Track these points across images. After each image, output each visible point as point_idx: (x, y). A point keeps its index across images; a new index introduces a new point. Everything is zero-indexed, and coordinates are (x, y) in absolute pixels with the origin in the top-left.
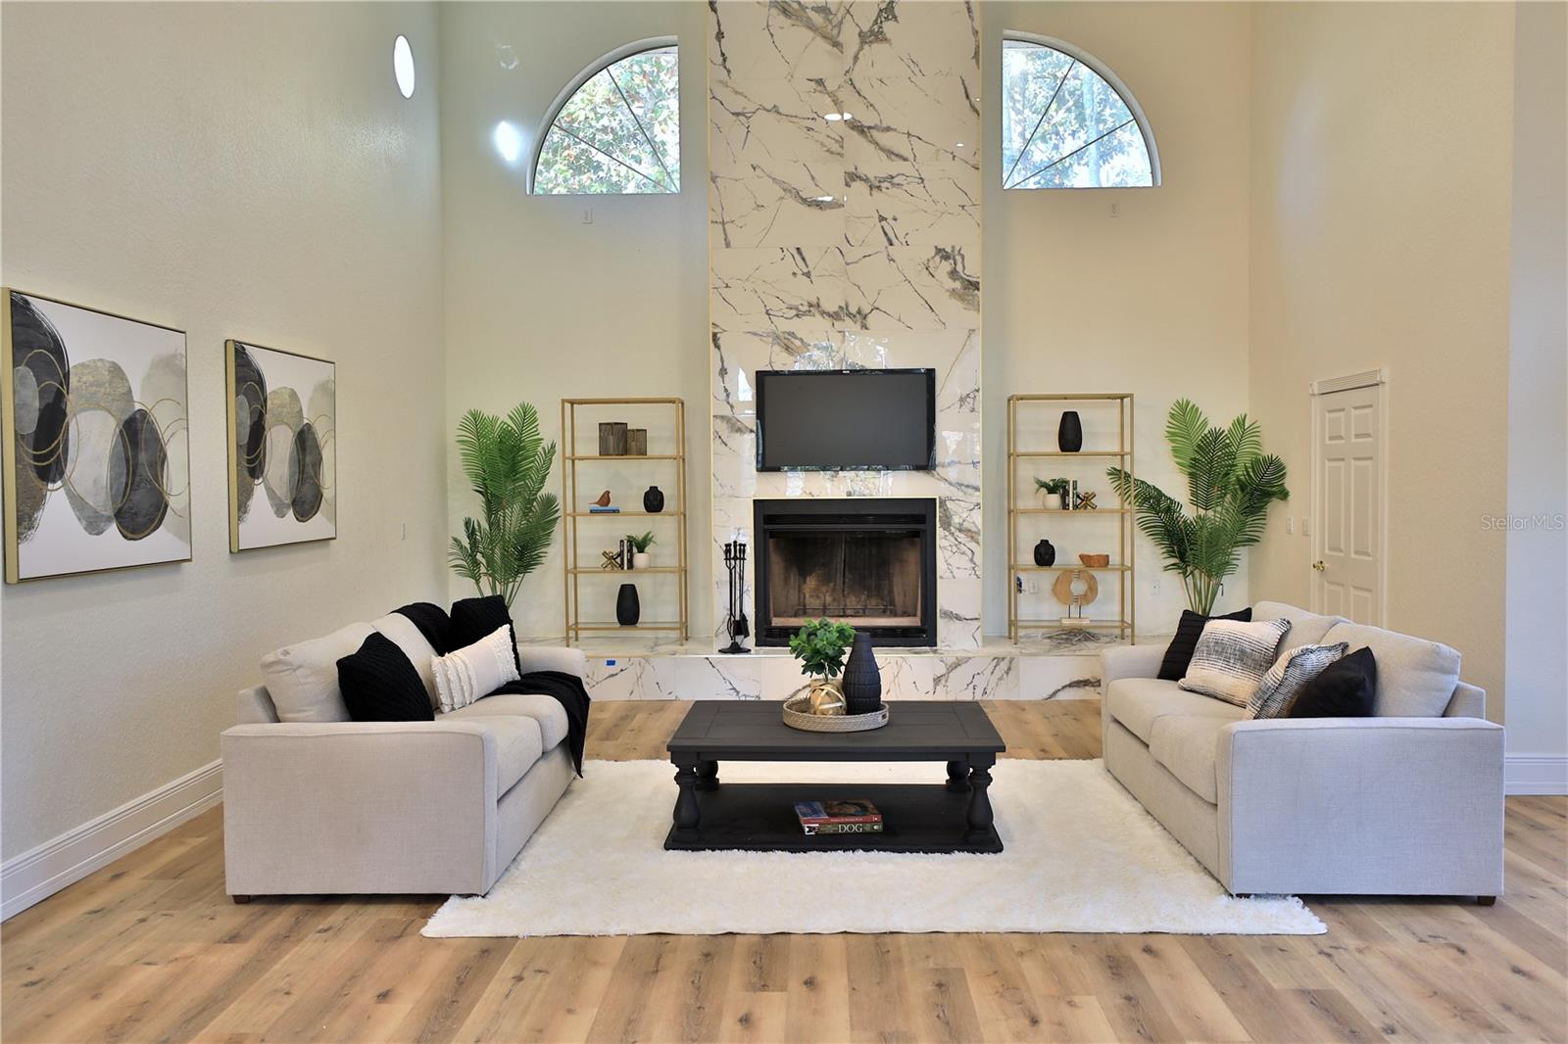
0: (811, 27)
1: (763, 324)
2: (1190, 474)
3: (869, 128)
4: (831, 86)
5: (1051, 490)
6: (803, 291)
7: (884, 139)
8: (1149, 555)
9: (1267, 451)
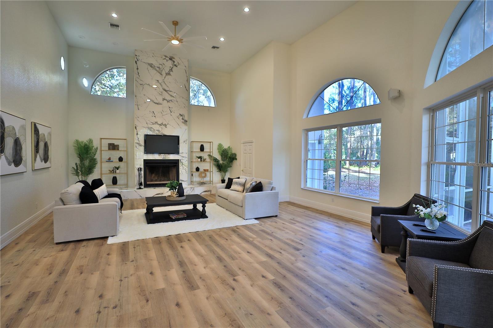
0: (156, 70)
1: (146, 125)
2: (221, 156)
3: (167, 91)
4: (160, 82)
5: (199, 158)
6: (154, 120)
7: (170, 93)
8: (215, 169)
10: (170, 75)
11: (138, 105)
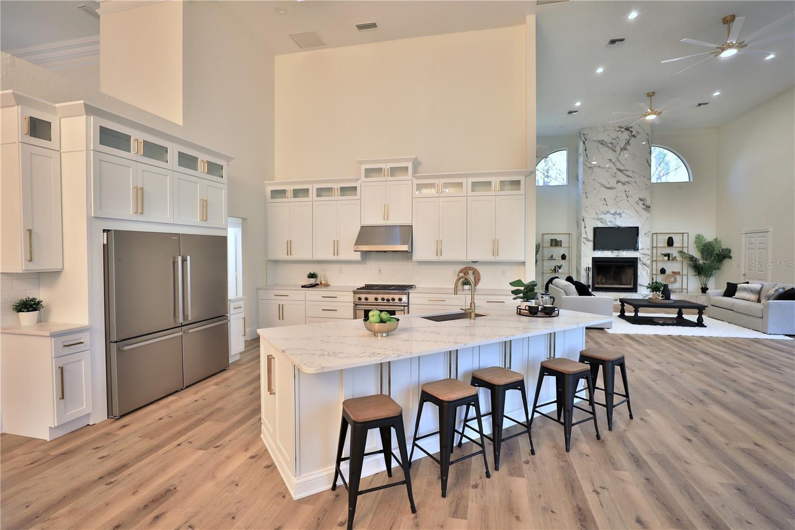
0: (608, 147)
1: (595, 216)
2: (701, 252)
3: (623, 170)
4: (613, 161)
5: (665, 256)
6: (605, 208)
7: (627, 173)
8: (691, 272)
9: (724, 247)
10: (627, 150)
11: (586, 193)
